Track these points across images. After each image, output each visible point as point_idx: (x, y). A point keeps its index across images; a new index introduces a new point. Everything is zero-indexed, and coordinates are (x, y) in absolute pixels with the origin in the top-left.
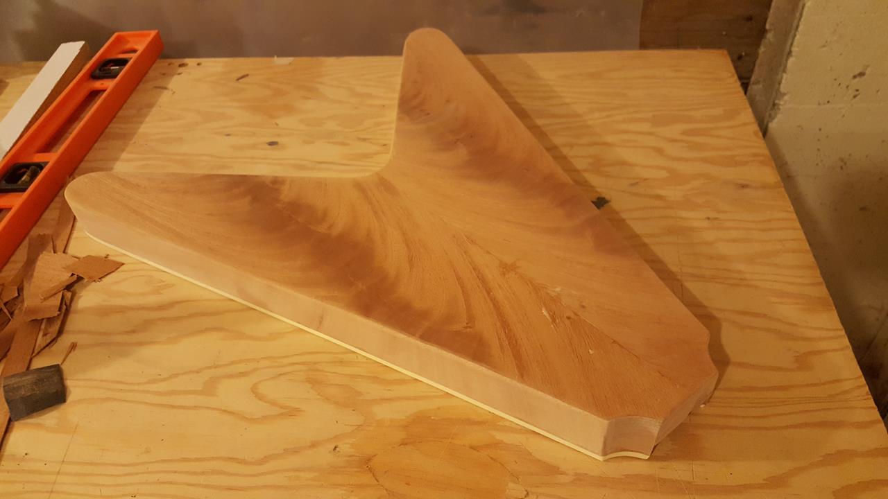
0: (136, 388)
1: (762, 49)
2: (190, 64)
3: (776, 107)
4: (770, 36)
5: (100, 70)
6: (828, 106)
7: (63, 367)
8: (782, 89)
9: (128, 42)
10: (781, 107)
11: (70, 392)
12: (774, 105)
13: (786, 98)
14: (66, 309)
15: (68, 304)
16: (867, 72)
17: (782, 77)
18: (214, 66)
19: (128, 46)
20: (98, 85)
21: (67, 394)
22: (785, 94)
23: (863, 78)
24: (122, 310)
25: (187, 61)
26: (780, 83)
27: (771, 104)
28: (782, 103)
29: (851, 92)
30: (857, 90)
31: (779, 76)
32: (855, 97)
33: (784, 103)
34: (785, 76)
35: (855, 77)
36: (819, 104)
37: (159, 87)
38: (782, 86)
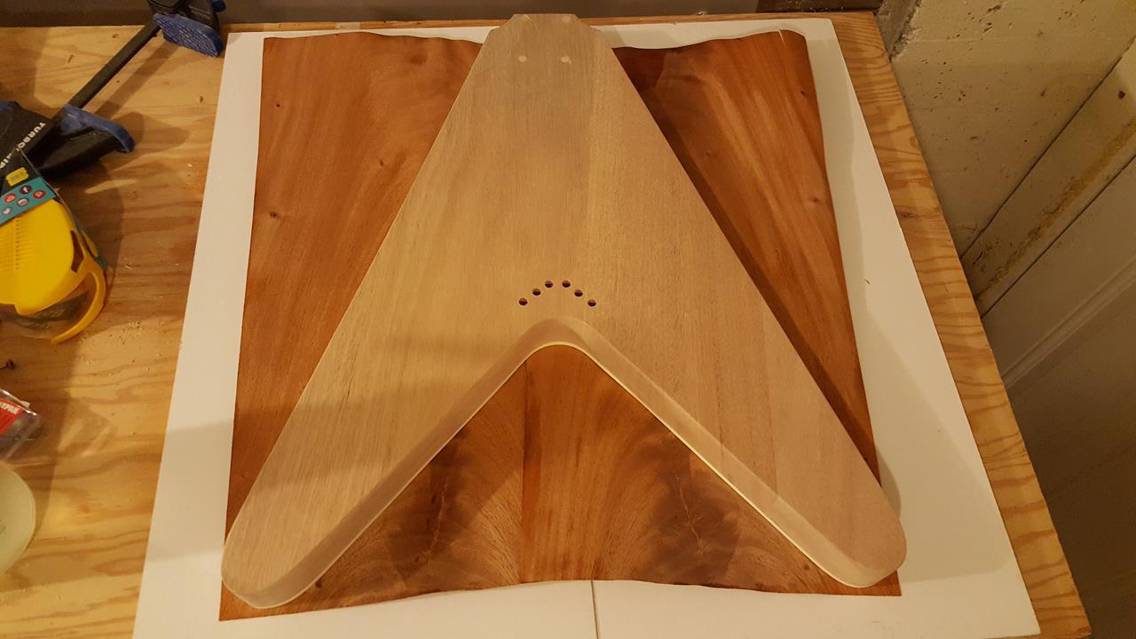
3: (902, 41)
6: (957, 40)
8: (912, 23)
10: (908, 42)
12: (900, 38)
13: (914, 32)
16: (1003, 7)
17: (914, 11)
22: (915, 29)
23: (999, 11)
26: (910, 17)
27: (898, 36)
28: (910, 37)
29: (984, 25)
30: (990, 24)
31: (911, 9)
32: (986, 30)
33: (913, 38)
34: (917, 9)
35: (990, 10)
36: (948, 38)
38: (913, 19)
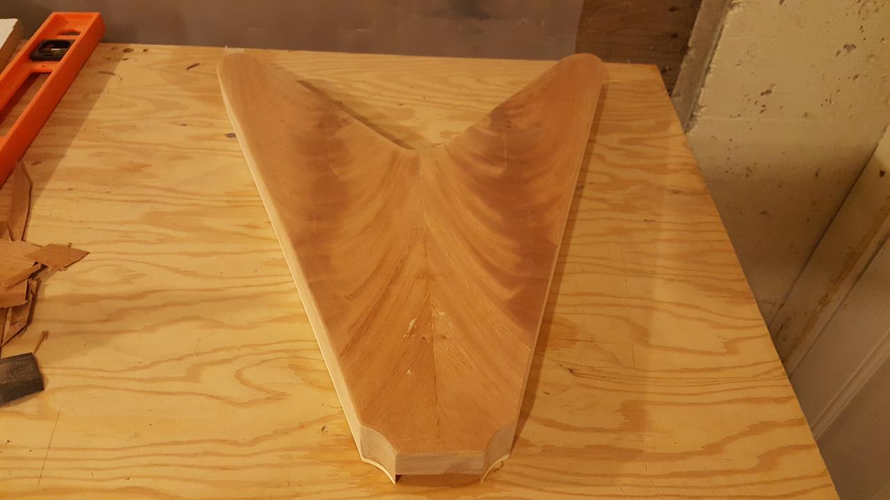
0: (118, 375)
1: (684, 65)
2: (135, 50)
3: (693, 119)
4: (691, 53)
5: (40, 52)
6: (740, 119)
7: (38, 355)
8: (700, 102)
9: (67, 23)
10: (698, 118)
11: (48, 380)
12: (692, 116)
13: (702, 110)
14: (32, 297)
15: (34, 292)
16: (773, 91)
17: (700, 91)
18: (162, 53)
19: (67, 28)
20: (39, 66)
21: (45, 382)
22: (701, 107)
23: (770, 95)
24: (93, 299)
25: (131, 46)
26: (698, 97)
27: (690, 113)
28: (699, 114)
29: (759, 108)
30: (764, 106)
32: (762, 111)
33: (702, 115)
34: (703, 90)
35: (763, 94)
36: (731, 117)
37: (105, 73)
38: (700, 99)
